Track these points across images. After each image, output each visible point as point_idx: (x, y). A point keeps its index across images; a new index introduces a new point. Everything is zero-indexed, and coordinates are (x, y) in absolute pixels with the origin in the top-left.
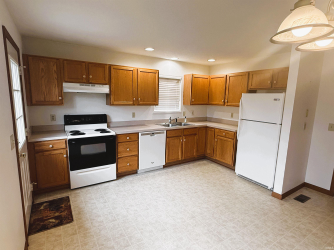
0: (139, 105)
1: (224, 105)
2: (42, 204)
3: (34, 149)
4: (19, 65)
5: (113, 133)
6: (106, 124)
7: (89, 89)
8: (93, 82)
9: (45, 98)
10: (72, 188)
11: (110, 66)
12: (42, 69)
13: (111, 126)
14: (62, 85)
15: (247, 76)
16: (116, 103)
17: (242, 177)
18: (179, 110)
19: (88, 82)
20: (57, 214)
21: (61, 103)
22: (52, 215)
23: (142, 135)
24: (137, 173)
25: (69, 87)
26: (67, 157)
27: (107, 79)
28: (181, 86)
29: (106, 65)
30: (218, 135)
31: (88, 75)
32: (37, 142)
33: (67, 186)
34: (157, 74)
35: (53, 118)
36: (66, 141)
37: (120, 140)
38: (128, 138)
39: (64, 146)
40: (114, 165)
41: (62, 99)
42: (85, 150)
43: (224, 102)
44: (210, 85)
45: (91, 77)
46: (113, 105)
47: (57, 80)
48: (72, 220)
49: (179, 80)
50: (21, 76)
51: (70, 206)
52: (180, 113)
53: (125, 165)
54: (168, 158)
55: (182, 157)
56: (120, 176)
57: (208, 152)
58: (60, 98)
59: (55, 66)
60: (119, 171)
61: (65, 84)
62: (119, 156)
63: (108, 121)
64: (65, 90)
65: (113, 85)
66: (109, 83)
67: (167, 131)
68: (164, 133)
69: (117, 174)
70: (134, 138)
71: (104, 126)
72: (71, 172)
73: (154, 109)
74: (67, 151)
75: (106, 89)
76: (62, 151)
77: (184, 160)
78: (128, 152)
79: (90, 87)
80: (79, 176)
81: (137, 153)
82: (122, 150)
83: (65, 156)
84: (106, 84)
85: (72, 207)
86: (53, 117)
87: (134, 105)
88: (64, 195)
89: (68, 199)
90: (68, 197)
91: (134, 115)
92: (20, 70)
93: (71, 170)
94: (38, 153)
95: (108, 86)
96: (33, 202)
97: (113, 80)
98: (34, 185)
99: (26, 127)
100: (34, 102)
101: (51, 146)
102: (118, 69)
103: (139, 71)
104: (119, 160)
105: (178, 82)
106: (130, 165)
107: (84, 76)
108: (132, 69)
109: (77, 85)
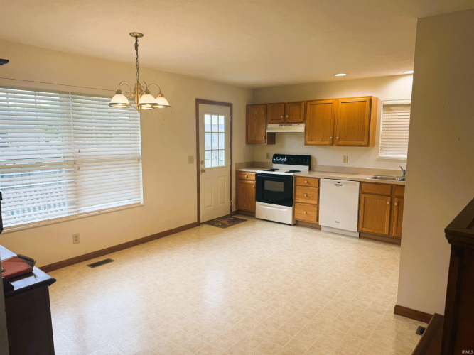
0: (338, 145)
6: (308, 167)
8: (289, 121)
9: (255, 138)
10: (256, 217)
11: (307, 103)
12: (256, 114)
14: (266, 126)
16: (310, 143)
19: (285, 122)
21: (265, 142)
24: (320, 229)
26: (255, 188)
27: (303, 117)
29: (303, 101)
32: (240, 172)
33: (253, 214)
34: (367, 102)
35: (268, 156)
36: (255, 174)
37: (299, 181)
38: (306, 182)
39: (254, 178)
40: (290, 209)
41: (265, 139)
42: (269, 186)
45: (287, 116)
46: (307, 144)
47: (263, 122)
53: (302, 216)
54: (363, 224)
55: (391, 231)
56: (296, 223)
58: (263, 138)
59: (263, 111)
60: (296, 217)
61: (269, 126)
62: (297, 201)
63: (313, 164)
64: (269, 131)
65: (308, 123)
66: (304, 121)
67: (361, 183)
68: (356, 184)
70: (314, 185)
72: (256, 202)
73: (378, 153)
74: (255, 183)
75: (300, 128)
76: (252, 182)
77: (393, 238)
78: (304, 198)
79: (288, 127)
81: (316, 203)
82: (300, 194)
83: (254, 186)
84: (302, 122)
87: (331, 145)
91: (345, 159)
95: (303, 125)
97: (308, 118)
101: (246, 176)
102: (315, 104)
103: (340, 103)
104: (297, 205)
106: (306, 214)
107: (282, 117)
108: (331, 101)
109: (277, 125)
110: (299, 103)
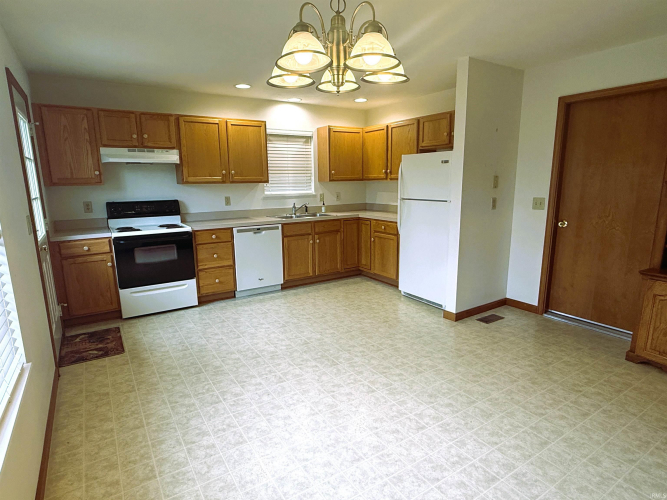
0: (233, 182)
1: (386, 179)
2: (77, 336)
3: (60, 252)
4: (29, 121)
5: (187, 228)
6: (179, 217)
7: (143, 157)
8: (150, 144)
9: (72, 173)
10: (124, 317)
11: (178, 118)
12: (65, 127)
13: (188, 219)
14: (98, 151)
15: (416, 125)
16: (191, 179)
17: (411, 297)
18: (312, 191)
19: (142, 145)
20: (100, 346)
21: (99, 181)
22: (93, 347)
23: (238, 231)
24: (235, 297)
25: (111, 155)
26: (113, 266)
27: (174, 139)
28: (312, 148)
29: (171, 115)
30: (376, 232)
31: (140, 134)
32: (64, 242)
33: (117, 314)
34: (262, 128)
35: (88, 207)
36: (110, 241)
37: (200, 239)
38: (214, 236)
39: (107, 249)
40: (193, 282)
41: (100, 174)
43: (386, 172)
44: (363, 145)
45: (146, 136)
46: (187, 182)
47: (90, 143)
48: (123, 351)
49: (308, 139)
50: (32, 138)
51: (120, 337)
52: (314, 196)
53: (213, 283)
54: (288, 272)
55: (314, 271)
56: (203, 300)
57: (363, 262)
58: (97, 173)
59: (85, 121)
60: (203, 292)
61: (103, 151)
62: (200, 268)
63: (182, 211)
64: (106, 160)
65: (184, 149)
66: (179, 146)
67: (283, 225)
68: (277, 228)
69: (199, 298)
70: (226, 238)
71: (175, 219)
72: (121, 291)
73: (263, 191)
74: (112, 257)
75: (173, 157)
76: (104, 257)
77: (319, 276)
78: (215, 260)
79: (146, 154)
80: (135, 298)
81: (231, 263)
82: (204, 257)
83: (109, 264)
84: (173, 148)
85: (123, 338)
86: (88, 205)
87: (223, 182)
88: (112, 325)
89: (118, 330)
90: (118, 328)
91: (228, 201)
92: (30, 129)
93: (122, 288)
94: (66, 258)
95: (176, 151)
96: (63, 335)
97: (183, 142)
98: (63, 307)
99: (45, 217)
100: (55, 180)
101: (86, 248)
102: (193, 121)
103: (229, 125)
104: (201, 274)
105: (306, 142)
106: (220, 282)
107: (135, 136)
108: (217, 121)
109: (124, 151)
110: (166, 117)
